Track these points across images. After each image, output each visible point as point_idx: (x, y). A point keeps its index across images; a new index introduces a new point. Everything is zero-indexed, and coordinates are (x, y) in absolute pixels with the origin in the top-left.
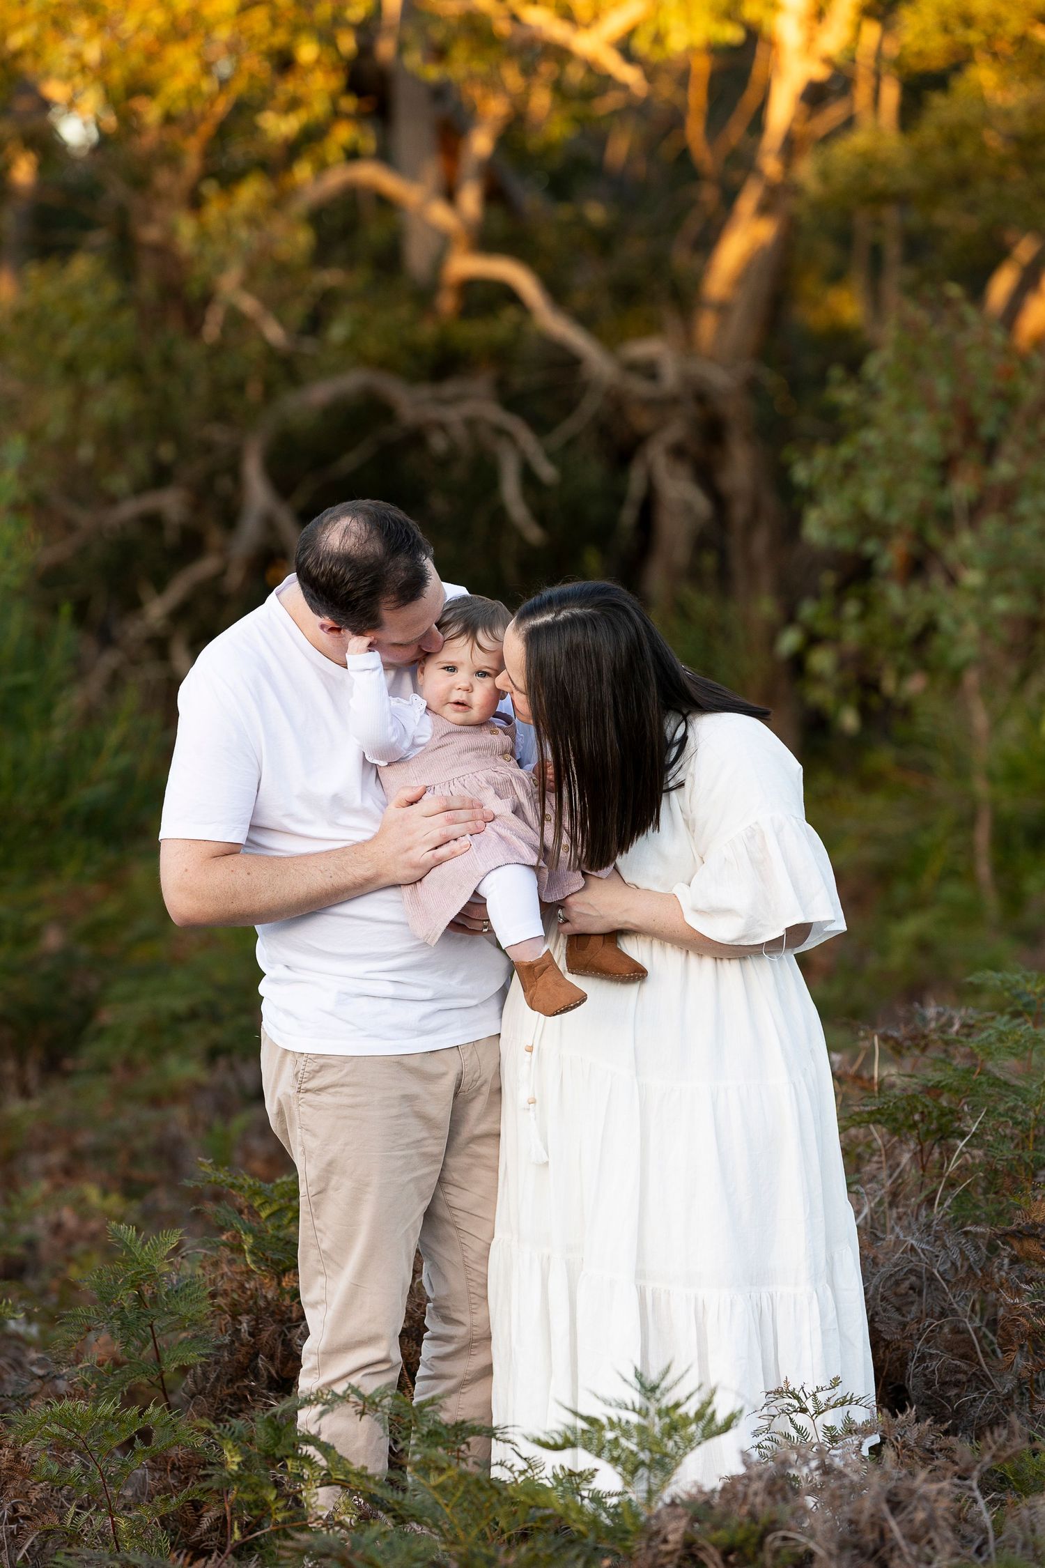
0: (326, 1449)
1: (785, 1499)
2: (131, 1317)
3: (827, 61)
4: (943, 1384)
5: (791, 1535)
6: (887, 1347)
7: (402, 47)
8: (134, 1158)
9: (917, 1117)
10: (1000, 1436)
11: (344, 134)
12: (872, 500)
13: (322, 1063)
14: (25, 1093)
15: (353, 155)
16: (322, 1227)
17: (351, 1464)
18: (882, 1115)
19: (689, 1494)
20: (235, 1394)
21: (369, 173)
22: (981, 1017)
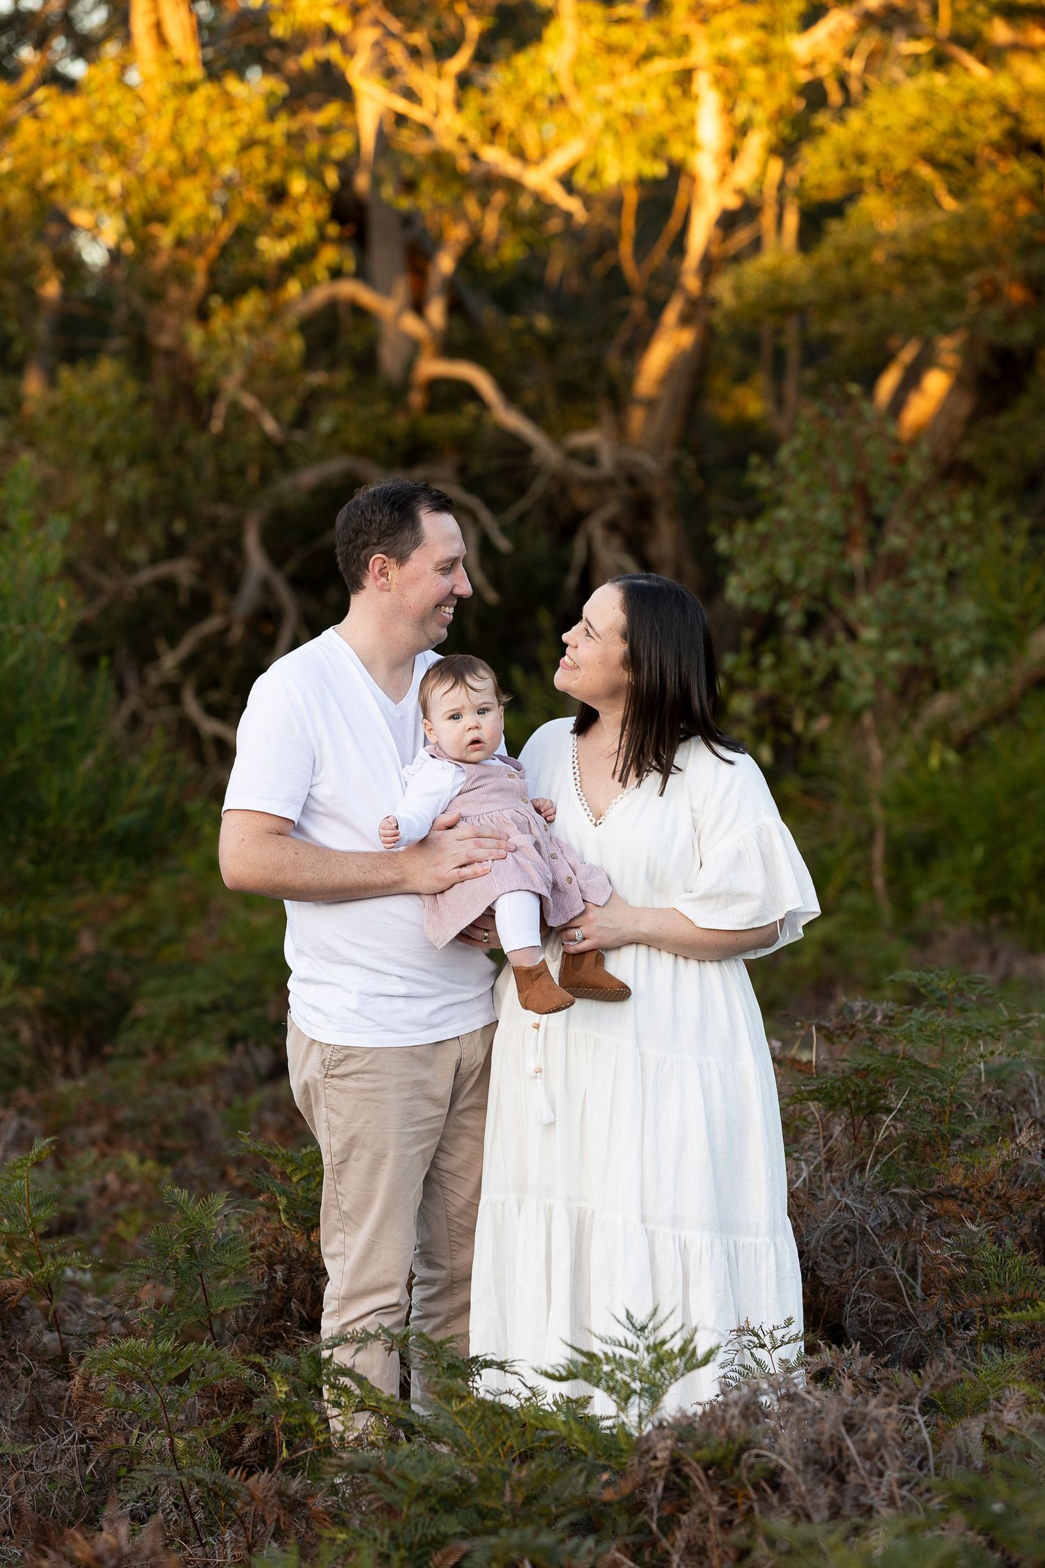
0: (360, 1380)
1: (757, 1422)
2: (184, 1266)
3: (739, 192)
4: (875, 1322)
5: (763, 1452)
6: (826, 1291)
7: (376, 181)
8: (167, 1130)
9: (849, 1096)
10: (937, 1368)
11: (329, 255)
12: (784, 567)
13: (347, 1054)
14: (68, 1073)
15: (336, 273)
16: (343, 1191)
17: (382, 1393)
18: (821, 1093)
19: (674, 1418)
20: (272, 1332)
21: (349, 289)
22: (900, 1010)
